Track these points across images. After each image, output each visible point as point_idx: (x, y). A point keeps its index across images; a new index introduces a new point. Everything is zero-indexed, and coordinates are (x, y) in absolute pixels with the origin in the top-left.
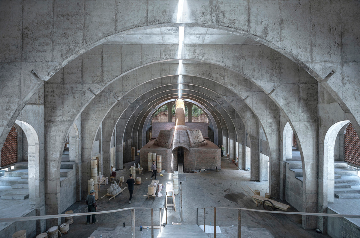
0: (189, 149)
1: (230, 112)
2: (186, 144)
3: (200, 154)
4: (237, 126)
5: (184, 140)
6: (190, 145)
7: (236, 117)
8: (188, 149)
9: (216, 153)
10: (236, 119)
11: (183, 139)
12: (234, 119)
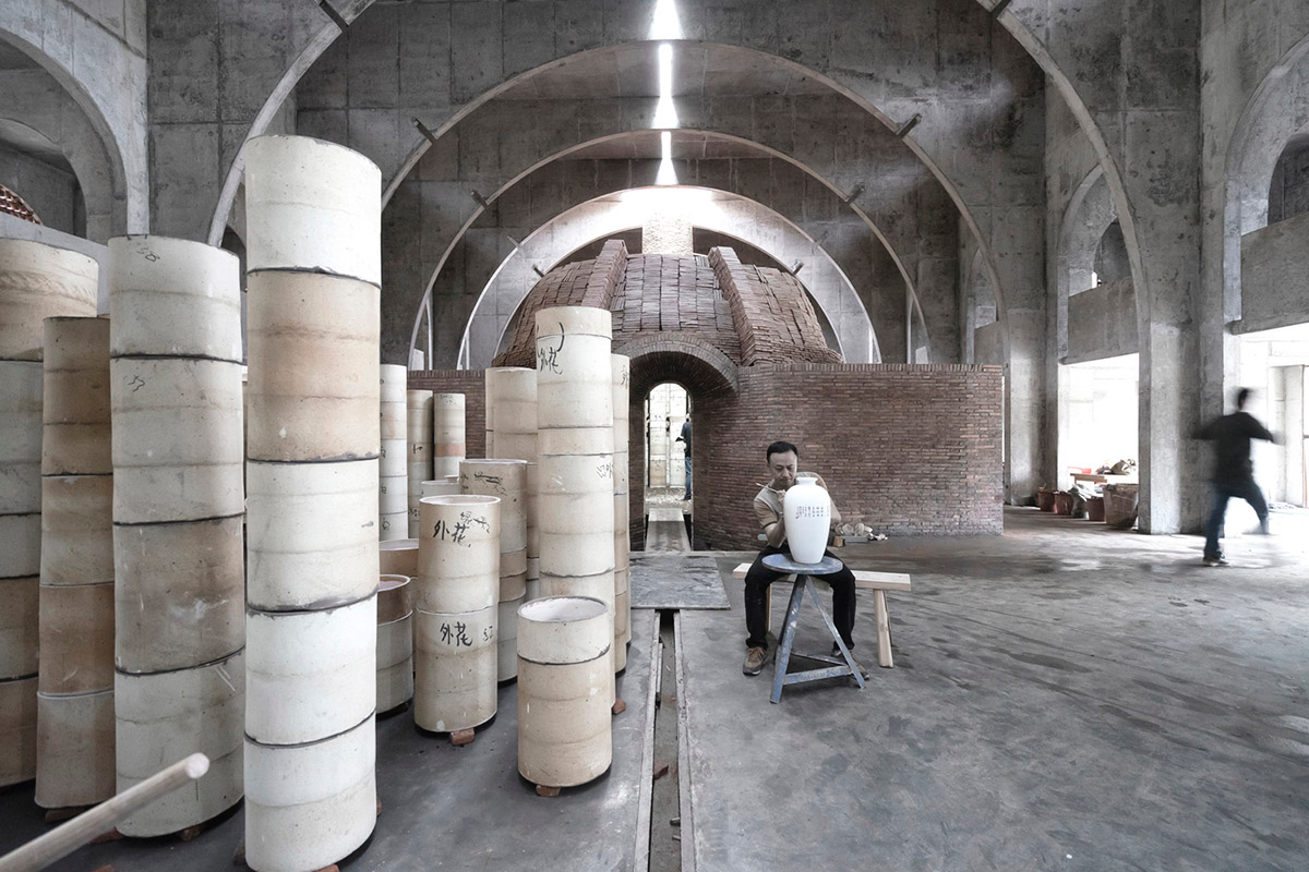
0: (737, 378)
1: (1077, 54)
2: (713, 334)
3: (828, 405)
4: (1135, 173)
5: (692, 308)
6: (738, 348)
7: (1129, 97)
8: (727, 376)
9: (962, 398)
10: (1131, 117)
11: (688, 301)
12: (1113, 111)
